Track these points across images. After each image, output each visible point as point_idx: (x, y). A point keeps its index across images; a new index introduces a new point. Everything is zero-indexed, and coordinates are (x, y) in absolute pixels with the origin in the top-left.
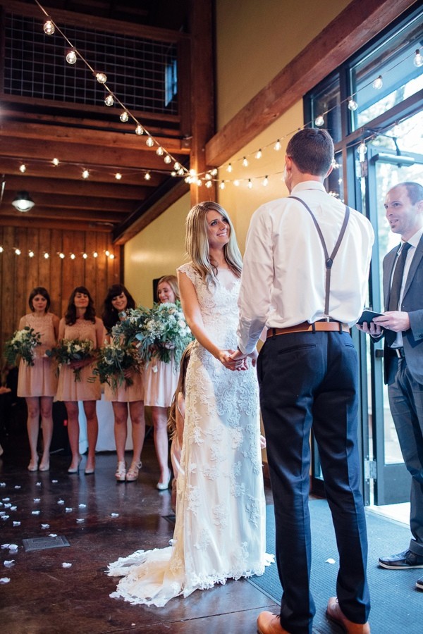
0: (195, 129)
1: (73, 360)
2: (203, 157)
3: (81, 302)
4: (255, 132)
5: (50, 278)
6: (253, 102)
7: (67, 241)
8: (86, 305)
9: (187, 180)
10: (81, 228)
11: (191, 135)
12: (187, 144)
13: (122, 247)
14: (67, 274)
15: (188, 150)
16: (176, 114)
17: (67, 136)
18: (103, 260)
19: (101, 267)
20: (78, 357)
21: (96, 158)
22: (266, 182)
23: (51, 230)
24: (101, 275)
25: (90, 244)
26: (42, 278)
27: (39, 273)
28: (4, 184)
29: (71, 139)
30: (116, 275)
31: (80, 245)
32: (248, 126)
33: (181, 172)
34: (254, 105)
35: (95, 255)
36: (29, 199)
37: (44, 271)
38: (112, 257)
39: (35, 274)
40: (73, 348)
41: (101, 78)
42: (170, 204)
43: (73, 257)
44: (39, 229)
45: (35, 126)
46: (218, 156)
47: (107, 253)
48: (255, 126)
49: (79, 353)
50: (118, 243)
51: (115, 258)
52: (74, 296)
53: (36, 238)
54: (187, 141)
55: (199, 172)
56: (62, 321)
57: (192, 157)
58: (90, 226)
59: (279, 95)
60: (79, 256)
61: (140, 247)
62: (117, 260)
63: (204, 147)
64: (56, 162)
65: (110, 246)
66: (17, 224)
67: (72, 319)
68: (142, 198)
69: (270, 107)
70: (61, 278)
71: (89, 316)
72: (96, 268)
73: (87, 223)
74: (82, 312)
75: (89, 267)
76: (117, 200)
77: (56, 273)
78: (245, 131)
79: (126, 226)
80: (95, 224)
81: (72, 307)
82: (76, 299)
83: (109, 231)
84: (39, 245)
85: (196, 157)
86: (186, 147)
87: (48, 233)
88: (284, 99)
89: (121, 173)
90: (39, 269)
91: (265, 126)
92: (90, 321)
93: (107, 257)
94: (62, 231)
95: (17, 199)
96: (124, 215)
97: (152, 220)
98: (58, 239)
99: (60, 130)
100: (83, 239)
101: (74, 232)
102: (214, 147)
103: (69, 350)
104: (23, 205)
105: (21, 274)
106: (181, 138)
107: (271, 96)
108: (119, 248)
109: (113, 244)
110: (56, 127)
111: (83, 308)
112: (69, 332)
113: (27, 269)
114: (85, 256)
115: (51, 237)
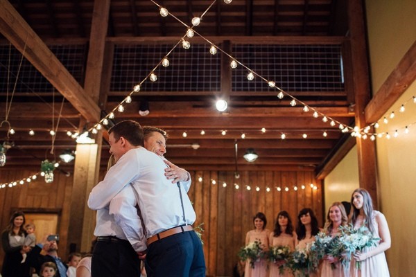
0: (357, 99)
1: (278, 260)
2: (363, 117)
3: (283, 221)
4: (394, 98)
5: (273, 204)
6: (389, 79)
7: (284, 179)
8: (286, 223)
9: (353, 134)
10: (293, 169)
11: (354, 103)
12: (352, 110)
13: (322, 181)
14: (285, 201)
15: (353, 114)
16: (343, 90)
17: (271, 113)
18: (309, 190)
19: (308, 195)
20: (280, 257)
21: (293, 125)
22: (407, 131)
23: (273, 172)
24: (308, 201)
25: (300, 180)
26: (268, 205)
27: (266, 201)
28: (236, 145)
29: (274, 115)
30: (319, 201)
31: (293, 181)
32: (388, 95)
33: (346, 130)
34: (389, 80)
35: (303, 187)
36: (255, 153)
37: (269, 200)
38: (315, 188)
39: (263, 202)
40: (277, 251)
41: (272, 84)
42: (349, 150)
43: (287, 189)
44: (265, 172)
45: (251, 109)
46: (373, 116)
47: (312, 185)
48: (392, 95)
49: (281, 254)
50: (319, 178)
51: (318, 188)
52: (278, 218)
53: (263, 178)
54: (352, 108)
55: (361, 128)
56: (272, 234)
57: (356, 119)
58: (299, 168)
59: (404, 74)
60: (291, 189)
61: (333, 181)
62: (320, 190)
63: (364, 111)
64: (264, 130)
65: (314, 181)
66: (250, 169)
67: (278, 233)
68: (330, 147)
69: (399, 82)
70: (281, 204)
71: (289, 231)
72: (305, 196)
73: (297, 165)
74: (283, 228)
75: (300, 196)
76: (314, 150)
77: (277, 200)
78: (387, 99)
79: (323, 166)
80: (303, 166)
81: (278, 225)
82: (280, 220)
83: (313, 170)
84: (266, 182)
85: (358, 118)
86: (351, 112)
87: (271, 174)
88: (407, 76)
89: (306, 134)
90: (265, 198)
91: (400, 94)
92: (289, 235)
93: (312, 188)
94: (281, 172)
95: (247, 153)
96: (320, 159)
97: (339, 161)
98: (278, 178)
99: (267, 109)
100: (295, 176)
101: (289, 172)
102: (370, 110)
103: (275, 253)
104: (251, 157)
105: (254, 202)
106: (347, 106)
107: (399, 75)
108: (320, 182)
109: (316, 179)
110: (263, 108)
111: (284, 226)
112: (276, 242)
113: (258, 199)
114: (296, 188)
115: (273, 176)
